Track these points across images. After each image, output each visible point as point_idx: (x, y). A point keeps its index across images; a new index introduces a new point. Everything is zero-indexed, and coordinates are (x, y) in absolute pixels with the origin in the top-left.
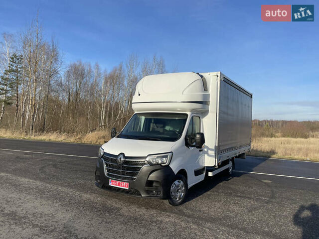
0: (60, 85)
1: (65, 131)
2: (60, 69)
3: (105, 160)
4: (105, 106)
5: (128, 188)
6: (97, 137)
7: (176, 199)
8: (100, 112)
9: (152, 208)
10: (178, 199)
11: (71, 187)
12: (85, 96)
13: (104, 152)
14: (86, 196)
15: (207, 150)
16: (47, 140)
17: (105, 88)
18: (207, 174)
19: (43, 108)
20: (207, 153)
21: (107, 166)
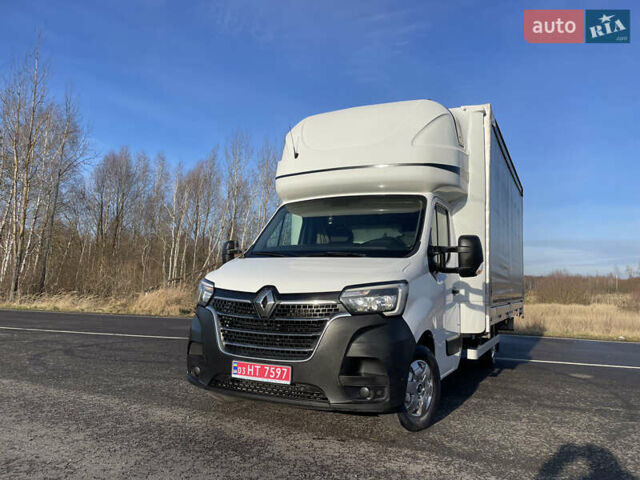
0: (82, 196)
1: (90, 292)
2: (81, 159)
3: (217, 310)
4: (178, 239)
5: (288, 383)
6: (163, 300)
7: (415, 412)
8: (168, 251)
9: (353, 437)
10: (419, 413)
11: (116, 394)
12: (134, 221)
13: (215, 289)
14: (161, 414)
15: (466, 292)
16: (48, 309)
17: (178, 203)
18: (464, 354)
19: (42, 245)
20: (465, 300)
21: (223, 325)
